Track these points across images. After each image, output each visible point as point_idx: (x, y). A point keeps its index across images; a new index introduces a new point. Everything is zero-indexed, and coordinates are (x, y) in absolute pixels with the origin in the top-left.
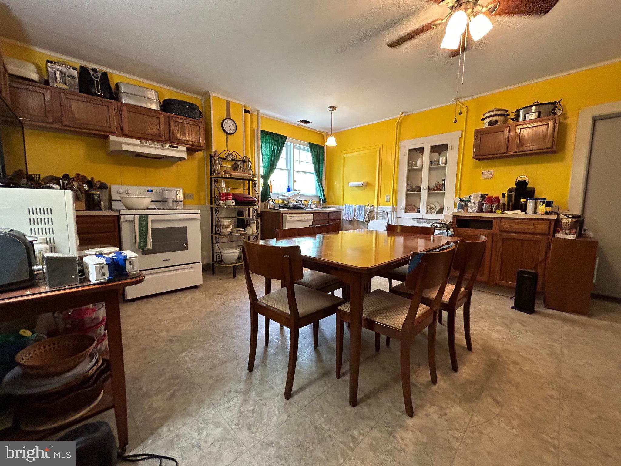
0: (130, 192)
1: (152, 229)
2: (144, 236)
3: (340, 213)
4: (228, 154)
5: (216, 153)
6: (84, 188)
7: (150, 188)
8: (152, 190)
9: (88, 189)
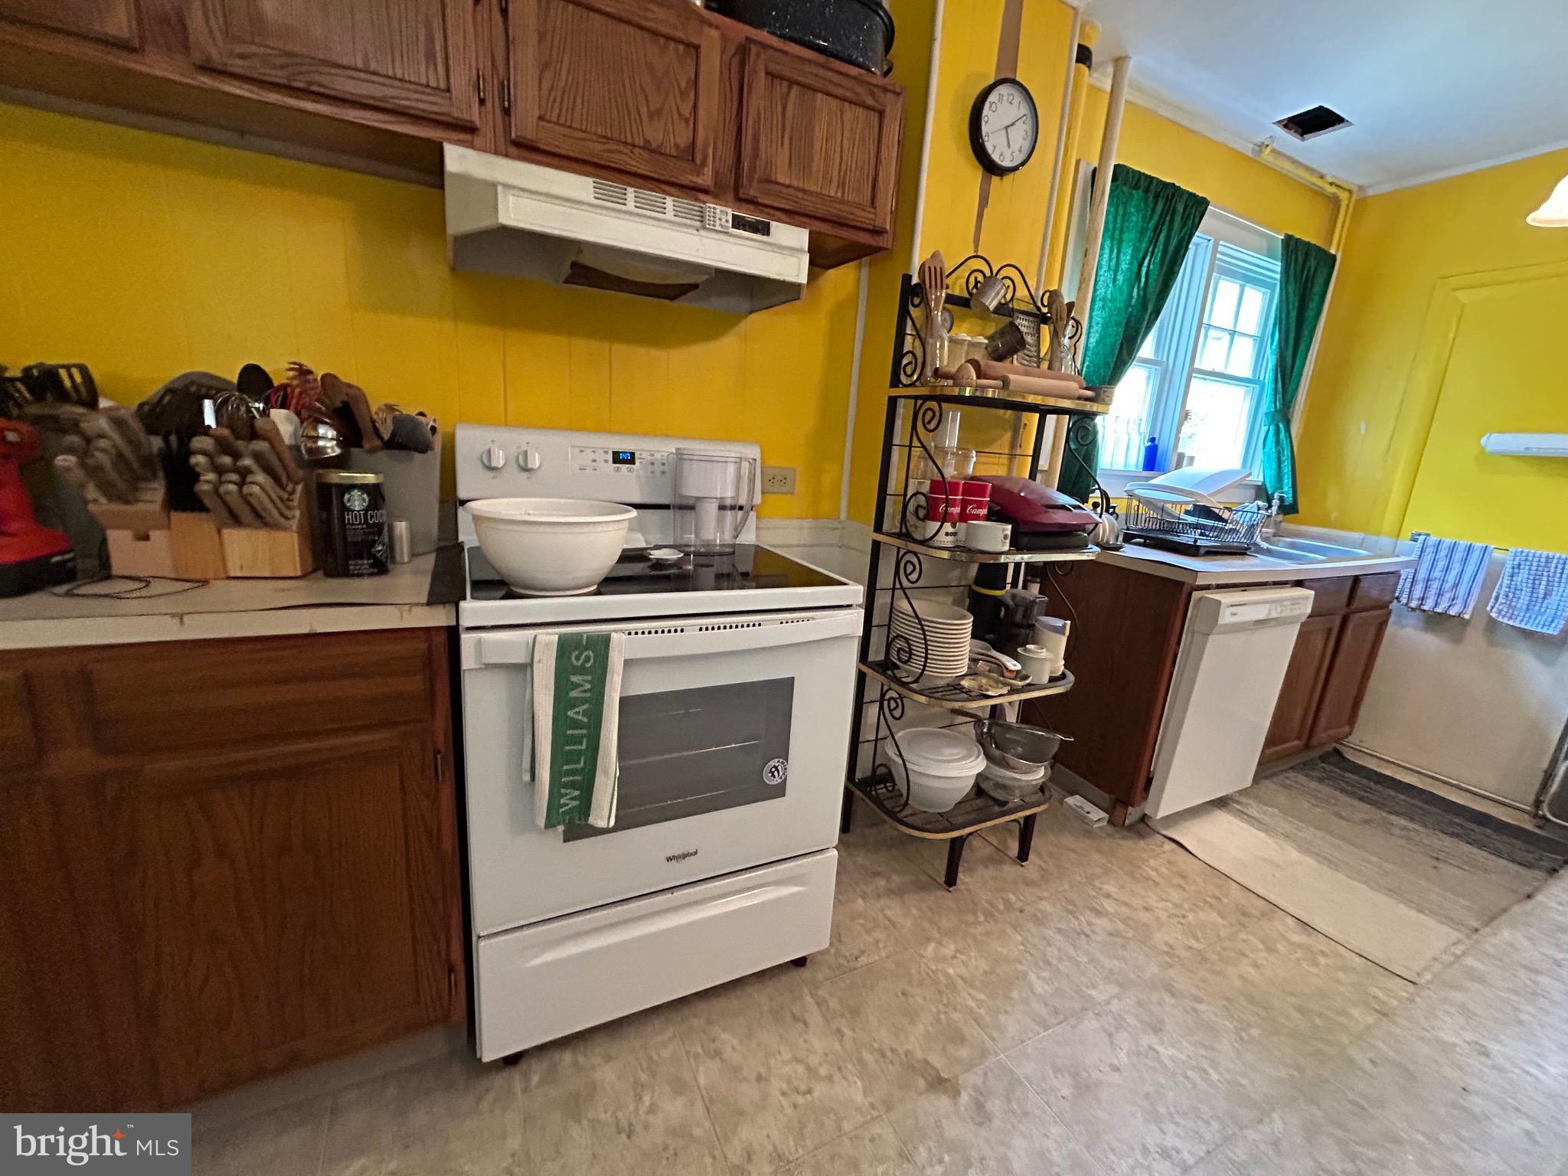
0: (535, 461)
1: (624, 702)
2: (580, 753)
3: (1392, 580)
4: (980, 278)
5: (934, 272)
6: (321, 443)
7: (625, 445)
8: (633, 454)
9: (338, 451)
